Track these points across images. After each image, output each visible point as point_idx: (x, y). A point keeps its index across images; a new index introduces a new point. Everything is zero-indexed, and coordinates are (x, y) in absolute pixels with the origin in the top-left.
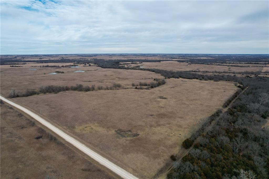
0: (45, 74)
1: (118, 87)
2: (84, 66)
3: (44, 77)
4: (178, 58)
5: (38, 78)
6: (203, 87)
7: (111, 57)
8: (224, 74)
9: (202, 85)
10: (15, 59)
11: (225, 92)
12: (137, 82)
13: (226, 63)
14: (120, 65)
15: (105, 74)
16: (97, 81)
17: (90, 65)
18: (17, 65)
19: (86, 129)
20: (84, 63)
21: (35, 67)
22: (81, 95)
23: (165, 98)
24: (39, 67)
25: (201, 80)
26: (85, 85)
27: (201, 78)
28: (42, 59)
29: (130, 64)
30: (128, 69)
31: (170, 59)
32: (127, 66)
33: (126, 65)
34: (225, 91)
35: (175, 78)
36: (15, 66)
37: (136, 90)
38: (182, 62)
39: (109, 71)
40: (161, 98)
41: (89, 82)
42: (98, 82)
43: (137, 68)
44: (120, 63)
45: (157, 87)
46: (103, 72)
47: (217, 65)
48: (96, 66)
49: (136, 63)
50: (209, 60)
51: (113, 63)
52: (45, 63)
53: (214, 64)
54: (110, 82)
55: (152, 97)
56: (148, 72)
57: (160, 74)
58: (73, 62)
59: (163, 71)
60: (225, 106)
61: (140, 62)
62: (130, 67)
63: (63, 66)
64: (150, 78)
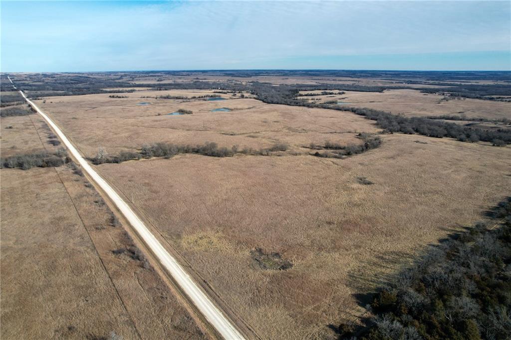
0: (159, 115)
1: (280, 149)
2: (231, 98)
7: (287, 77)
9: (459, 154)
10: (120, 81)
12: (321, 139)
14: (299, 98)
15: (265, 119)
16: (247, 133)
17: (243, 97)
20: (234, 91)
23: (369, 183)
25: (461, 140)
26: (222, 142)
28: (161, 81)
29: (319, 95)
30: (312, 107)
32: (312, 99)
33: (310, 98)
35: (405, 133)
36: (117, 97)
37: (316, 158)
39: (275, 110)
40: (360, 183)
41: (232, 135)
42: (247, 137)
43: (332, 106)
44: (301, 92)
46: (262, 113)
48: (254, 98)
49: (331, 94)
51: (287, 93)
52: (166, 90)
54: (270, 138)
56: (351, 116)
57: (375, 122)
58: (214, 89)
59: (383, 113)
61: (341, 92)
62: (318, 103)
63: (194, 98)
64: (352, 130)
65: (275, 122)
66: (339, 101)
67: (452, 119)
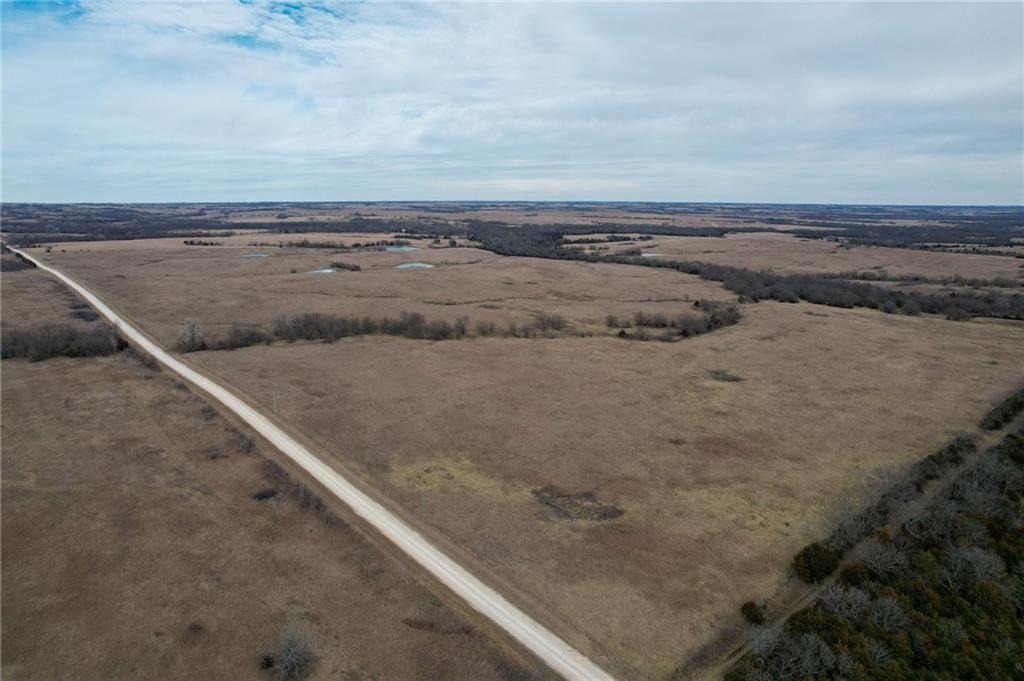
0: (294, 272)
1: (552, 326)
2: (431, 247)
3: (292, 281)
4: (799, 223)
5: (271, 287)
6: (897, 341)
7: (534, 213)
8: (997, 289)
9: (892, 332)
10: (200, 218)
11: (995, 366)
12: (626, 312)
13: (1012, 245)
14: (565, 246)
15: (508, 278)
16: (477, 302)
17: (453, 244)
18: (204, 240)
19: (427, 476)
20: (434, 236)
21: (262, 245)
22: (416, 352)
23: (736, 379)
24: (274, 245)
25: (888, 311)
26: (432, 315)
27: (890, 303)
28: (285, 217)
29: (604, 241)
30: (595, 261)
31: (766, 226)
32: (591, 248)
33: (587, 246)
34: (995, 360)
35: (781, 301)
36: (200, 243)
37: (623, 341)
38: (815, 238)
39: (523, 265)
40: (716, 379)
41: (448, 304)
42: (479, 307)
43: (631, 258)
44: (566, 237)
45: (707, 335)
46: (498, 269)
47: (966, 252)
48: (477, 247)
49: (625, 239)
50: (933, 230)
51: (540, 238)
52: (298, 232)
53: (955, 249)
54: (524, 309)
55: (684, 370)
56: (674, 274)
57: (721, 284)
58: (393, 231)
59: (732, 270)
60: (994, 425)
61: (644, 236)
62: (604, 254)
63: (357, 245)
64: (681, 297)
65: (529, 283)
66: (643, 250)
67: (863, 277)
